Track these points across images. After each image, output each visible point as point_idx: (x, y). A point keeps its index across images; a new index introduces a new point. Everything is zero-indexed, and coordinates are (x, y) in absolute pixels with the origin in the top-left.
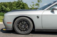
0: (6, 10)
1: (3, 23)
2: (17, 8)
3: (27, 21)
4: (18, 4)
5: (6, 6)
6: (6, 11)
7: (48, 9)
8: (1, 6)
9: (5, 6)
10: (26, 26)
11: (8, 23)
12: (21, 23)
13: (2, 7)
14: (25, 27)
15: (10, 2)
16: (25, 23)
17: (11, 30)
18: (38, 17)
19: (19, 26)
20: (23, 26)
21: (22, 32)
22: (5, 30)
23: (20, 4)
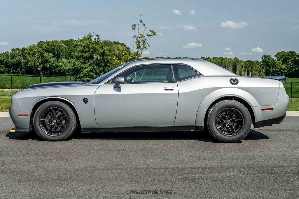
0: (57, 66)
1: (9, 116)
2: (83, 63)
3: (62, 110)
4: (85, 52)
5: (57, 55)
6: (57, 70)
7: (108, 83)
8: (41, 55)
9: (54, 53)
10: (61, 121)
11: (19, 115)
12: (49, 114)
13: (43, 57)
14: (58, 125)
15: (72, 40)
16: (59, 113)
17: (27, 130)
18: (86, 101)
19: (47, 121)
20: (55, 121)
21: (52, 136)
22: (14, 131)
23: (94, 51)
